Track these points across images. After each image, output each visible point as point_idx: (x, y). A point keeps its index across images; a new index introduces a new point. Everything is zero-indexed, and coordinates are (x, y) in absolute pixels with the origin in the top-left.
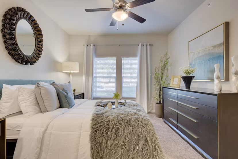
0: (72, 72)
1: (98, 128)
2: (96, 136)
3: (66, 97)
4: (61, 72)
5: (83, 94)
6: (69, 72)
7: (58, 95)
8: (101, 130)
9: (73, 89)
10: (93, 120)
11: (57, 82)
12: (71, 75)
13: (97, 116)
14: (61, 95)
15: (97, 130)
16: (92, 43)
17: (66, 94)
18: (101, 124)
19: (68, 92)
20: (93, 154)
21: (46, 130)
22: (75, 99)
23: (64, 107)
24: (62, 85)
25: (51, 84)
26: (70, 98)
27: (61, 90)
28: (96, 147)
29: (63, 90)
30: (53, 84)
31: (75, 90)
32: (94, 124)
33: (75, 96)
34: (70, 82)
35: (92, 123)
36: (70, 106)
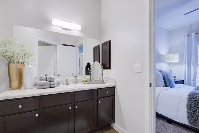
0: (172, 62)
1: (193, 101)
2: (192, 106)
3: (169, 80)
4: (164, 62)
5: (183, 81)
6: (170, 62)
7: (164, 78)
8: (196, 103)
9: (174, 76)
10: (189, 95)
11: (162, 70)
12: (172, 65)
13: (193, 94)
14: (166, 78)
15: (192, 102)
16: (193, 32)
17: (169, 78)
18: (196, 100)
19: (170, 77)
20: (189, 116)
21: (159, 95)
22: (175, 83)
23: (168, 86)
24: (165, 72)
25: (159, 71)
26: (172, 81)
27: (166, 75)
28: (191, 112)
29: (167, 75)
30: (160, 71)
31: (175, 77)
32: (190, 98)
33: (175, 81)
34: (171, 70)
35: (188, 97)
36: (172, 86)
